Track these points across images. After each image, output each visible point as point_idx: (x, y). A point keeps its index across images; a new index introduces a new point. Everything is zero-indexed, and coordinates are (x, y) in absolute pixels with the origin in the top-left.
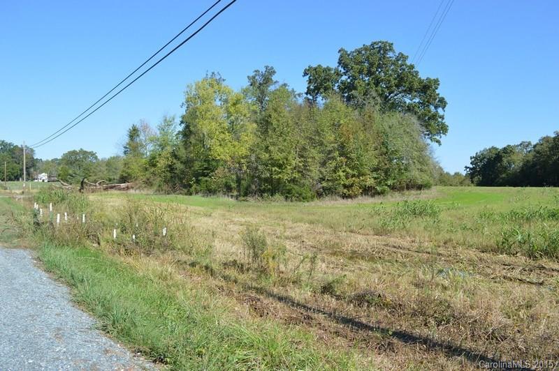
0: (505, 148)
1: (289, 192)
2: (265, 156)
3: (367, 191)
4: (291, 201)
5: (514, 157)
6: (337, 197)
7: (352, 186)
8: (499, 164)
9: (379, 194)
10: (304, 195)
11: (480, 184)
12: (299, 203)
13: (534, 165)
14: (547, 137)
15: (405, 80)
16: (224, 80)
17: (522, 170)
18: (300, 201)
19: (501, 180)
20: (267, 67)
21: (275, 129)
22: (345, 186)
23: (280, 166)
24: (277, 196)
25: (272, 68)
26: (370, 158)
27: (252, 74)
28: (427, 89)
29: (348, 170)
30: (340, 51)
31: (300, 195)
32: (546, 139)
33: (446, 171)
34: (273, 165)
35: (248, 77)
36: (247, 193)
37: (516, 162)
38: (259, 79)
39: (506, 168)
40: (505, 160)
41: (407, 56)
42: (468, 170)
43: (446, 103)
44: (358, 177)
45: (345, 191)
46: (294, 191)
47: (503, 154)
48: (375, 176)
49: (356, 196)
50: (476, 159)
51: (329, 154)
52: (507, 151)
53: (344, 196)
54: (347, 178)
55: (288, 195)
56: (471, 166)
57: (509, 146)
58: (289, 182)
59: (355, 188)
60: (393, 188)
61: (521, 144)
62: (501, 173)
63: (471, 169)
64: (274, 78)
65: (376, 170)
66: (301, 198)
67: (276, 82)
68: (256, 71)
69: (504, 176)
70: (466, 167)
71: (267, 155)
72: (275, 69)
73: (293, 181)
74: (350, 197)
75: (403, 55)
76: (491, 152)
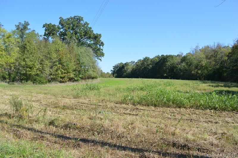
0: (126, 63)
1: (35, 80)
2: (23, 63)
3: (71, 80)
4: (36, 84)
5: (129, 67)
6: (58, 82)
7: (64, 77)
8: (123, 69)
9: (76, 81)
10: (42, 81)
11: (116, 77)
12: (39, 85)
13: (136, 70)
15: (88, 33)
16: (3, 26)
17: (132, 72)
18: (40, 84)
19: (124, 76)
20: (25, 22)
21: (28, 51)
22: (61, 78)
23: (31, 68)
24: (29, 82)
25: (28, 22)
26: (72, 66)
27: (17, 24)
28: (96, 38)
29: (63, 70)
30: (60, 18)
31: (40, 81)
32: (140, 60)
33: (103, 71)
34: (27, 67)
35: (16, 25)
36: (14, 80)
37: (129, 69)
38: (21, 27)
39: (126, 71)
40: (125, 68)
41: (89, 24)
43: (104, 44)
44: (67, 73)
45: (61, 79)
46: (37, 80)
47: (125, 66)
48: (74, 73)
49: (66, 82)
50: (115, 67)
51: (54, 63)
52: (126, 64)
53: (61, 82)
54: (62, 74)
55: (34, 81)
56: (113, 70)
58: (35, 75)
59: (66, 79)
60: (82, 78)
61: (131, 62)
62: (124, 72)
63: (113, 71)
64: (29, 27)
65: (74, 71)
66: (41, 83)
67: (30, 29)
68: (20, 23)
69: (125, 74)
70: (111, 70)
71: (24, 63)
72: (29, 23)
73: (37, 75)
74: (63, 82)
75: (87, 23)
76: (120, 64)
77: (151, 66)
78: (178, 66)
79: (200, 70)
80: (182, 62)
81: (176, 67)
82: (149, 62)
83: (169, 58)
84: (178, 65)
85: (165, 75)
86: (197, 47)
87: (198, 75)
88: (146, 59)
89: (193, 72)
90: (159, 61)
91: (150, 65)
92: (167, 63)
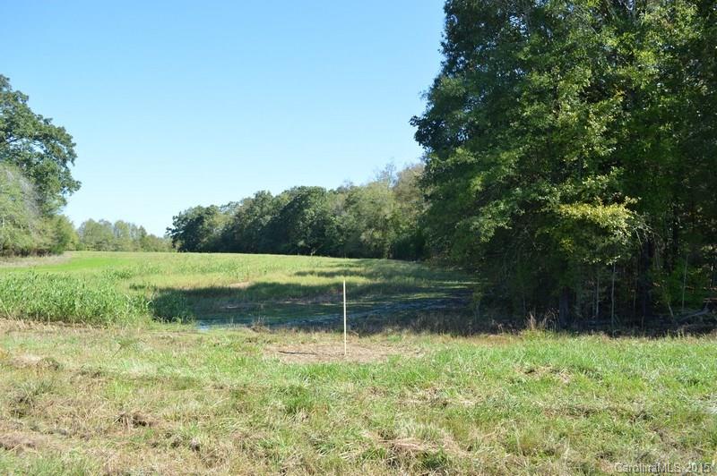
0: (208, 208)
5: (216, 219)
8: (201, 227)
11: (182, 249)
13: (233, 228)
14: (249, 198)
17: (223, 234)
19: (202, 246)
32: (246, 201)
37: (219, 225)
39: (208, 231)
40: (206, 223)
41: (29, 97)
42: (170, 232)
47: (207, 216)
50: (180, 219)
52: (210, 212)
56: (174, 228)
57: (212, 206)
61: (229, 205)
62: (202, 236)
63: (173, 231)
69: (205, 240)
70: (168, 229)
75: (21, 94)
76: (195, 212)
77: (268, 218)
78: (334, 219)
79: (380, 231)
80: (345, 208)
81: (330, 222)
82: (268, 207)
83: (314, 195)
84: (335, 216)
85: (301, 243)
86: (390, 167)
87: (374, 244)
88: (261, 198)
89: (363, 237)
90: (291, 205)
91: (268, 214)
92: (306, 210)
